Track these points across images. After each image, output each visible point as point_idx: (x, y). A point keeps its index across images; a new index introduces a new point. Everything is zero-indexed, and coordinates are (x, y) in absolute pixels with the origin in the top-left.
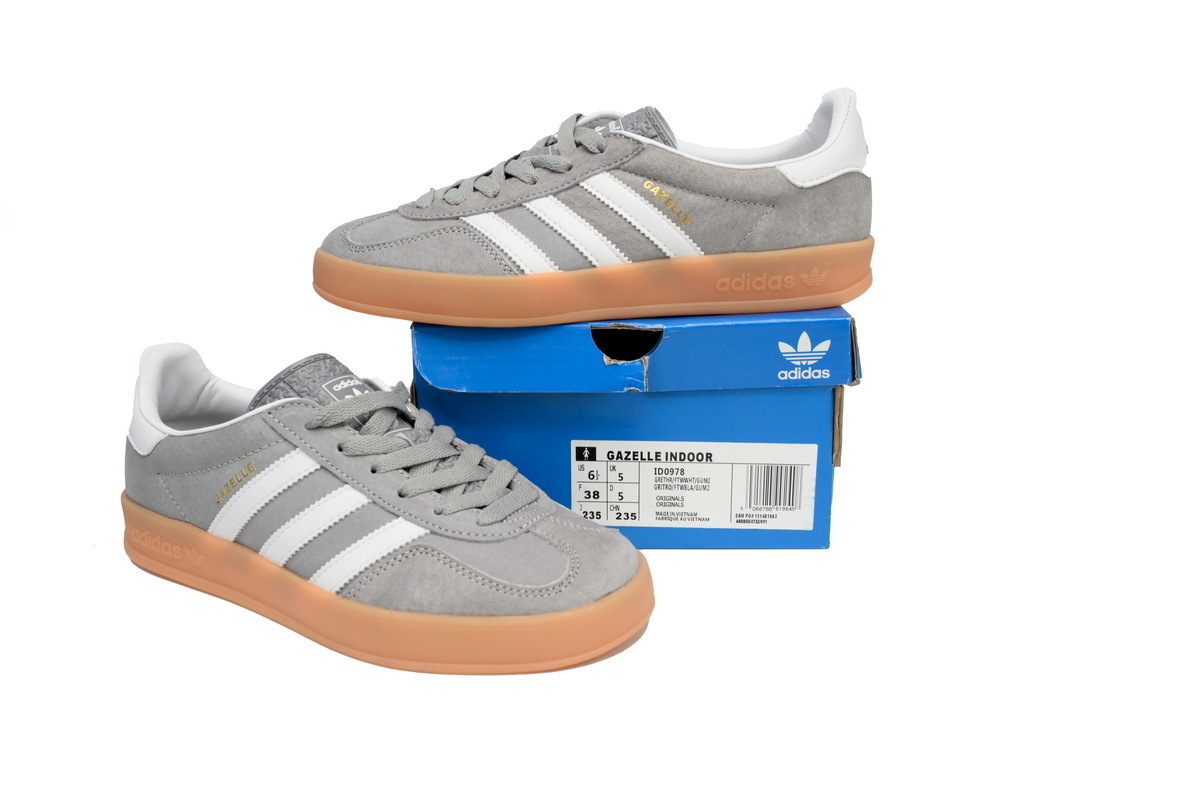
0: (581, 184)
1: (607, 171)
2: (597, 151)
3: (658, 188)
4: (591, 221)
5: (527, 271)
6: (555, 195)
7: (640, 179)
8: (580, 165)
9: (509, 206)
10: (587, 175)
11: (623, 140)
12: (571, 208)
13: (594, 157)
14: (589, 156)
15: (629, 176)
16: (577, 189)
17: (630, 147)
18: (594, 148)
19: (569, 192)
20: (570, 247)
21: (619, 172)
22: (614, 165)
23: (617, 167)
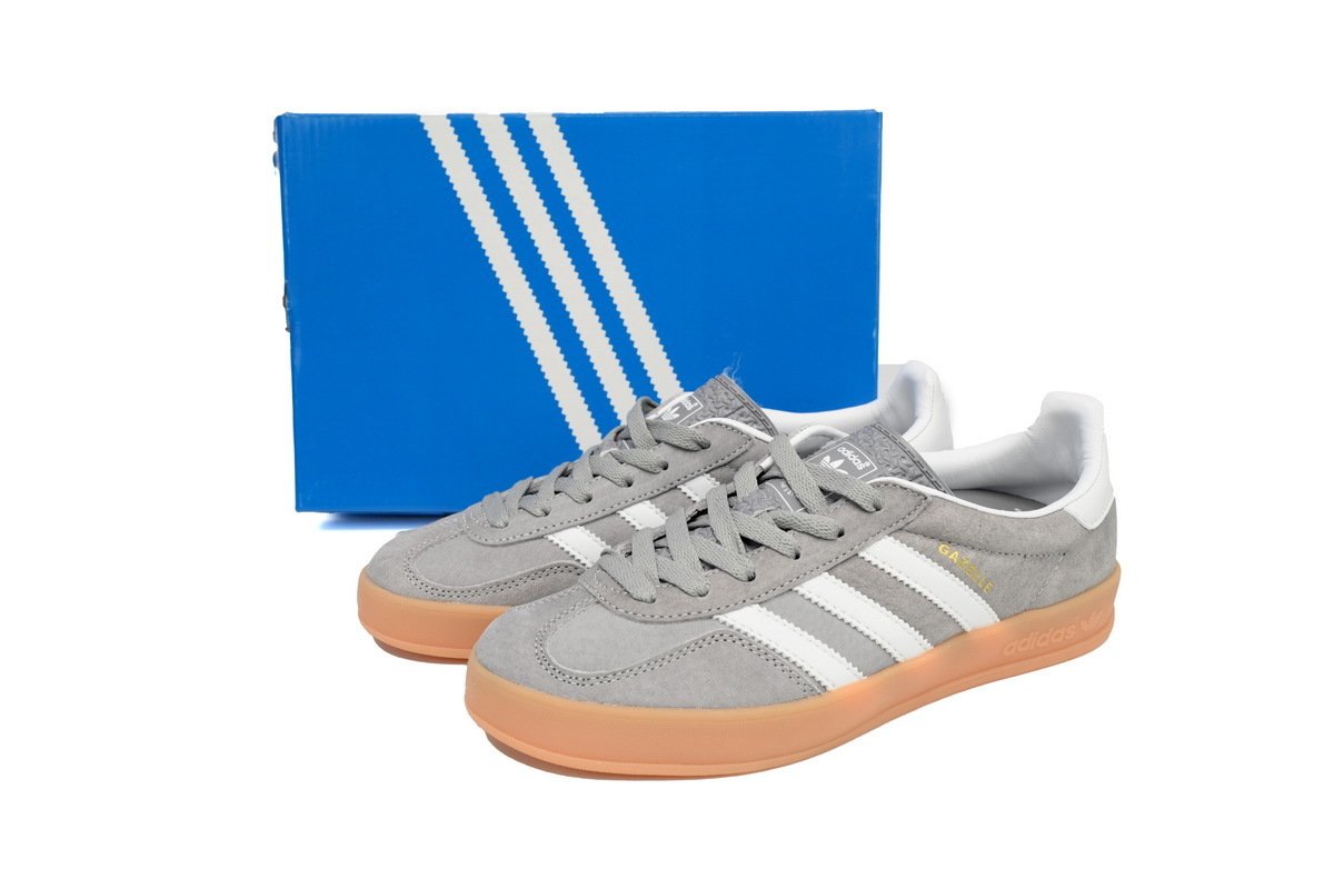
0: (861, 554)
1: (889, 535)
2: (874, 510)
3: (956, 553)
4: (886, 605)
5: (830, 688)
6: (830, 571)
7: (933, 543)
8: (856, 529)
9: (776, 593)
10: (866, 541)
11: (900, 492)
12: (857, 589)
13: (871, 515)
14: (864, 515)
15: (918, 539)
16: (856, 562)
17: (911, 500)
18: (870, 508)
19: (847, 565)
20: (871, 644)
21: (904, 535)
22: (896, 527)
23: (901, 530)
